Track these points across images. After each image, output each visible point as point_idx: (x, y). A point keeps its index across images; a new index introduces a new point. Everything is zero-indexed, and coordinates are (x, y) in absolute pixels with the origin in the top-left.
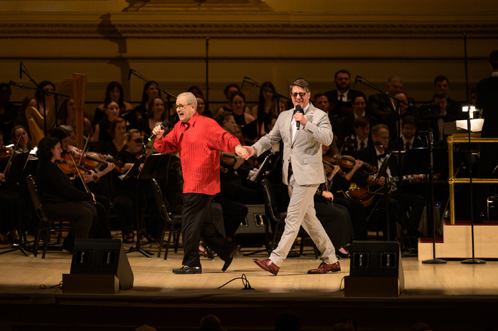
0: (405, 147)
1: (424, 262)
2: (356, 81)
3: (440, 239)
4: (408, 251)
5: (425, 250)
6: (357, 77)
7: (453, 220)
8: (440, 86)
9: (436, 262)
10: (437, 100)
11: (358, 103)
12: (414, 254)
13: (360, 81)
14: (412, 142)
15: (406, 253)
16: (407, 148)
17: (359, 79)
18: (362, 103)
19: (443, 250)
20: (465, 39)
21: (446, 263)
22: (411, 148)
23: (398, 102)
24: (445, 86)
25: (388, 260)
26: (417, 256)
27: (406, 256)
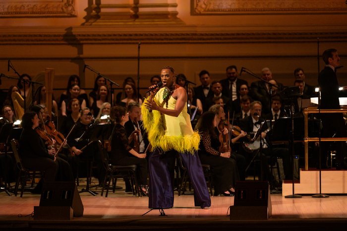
0: (274, 118)
1: (286, 197)
2: (242, 71)
3: (298, 181)
4: (275, 189)
5: (287, 188)
6: (243, 68)
7: (307, 167)
8: (298, 75)
9: (294, 196)
10: (297, 84)
11: (243, 89)
12: (280, 191)
13: (245, 71)
14: (279, 113)
15: (274, 191)
16: (276, 118)
17: (243, 69)
18: (246, 89)
19: (299, 188)
20: (318, 42)
21: (301, 197)
22: (278, 118)
23: (271, 85)
24: (301, 74)
25: (261, 194)
26: (281, 193)
27: (274, 193)
